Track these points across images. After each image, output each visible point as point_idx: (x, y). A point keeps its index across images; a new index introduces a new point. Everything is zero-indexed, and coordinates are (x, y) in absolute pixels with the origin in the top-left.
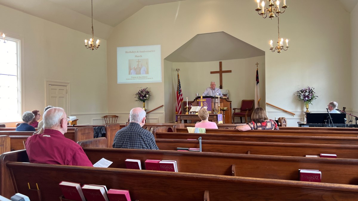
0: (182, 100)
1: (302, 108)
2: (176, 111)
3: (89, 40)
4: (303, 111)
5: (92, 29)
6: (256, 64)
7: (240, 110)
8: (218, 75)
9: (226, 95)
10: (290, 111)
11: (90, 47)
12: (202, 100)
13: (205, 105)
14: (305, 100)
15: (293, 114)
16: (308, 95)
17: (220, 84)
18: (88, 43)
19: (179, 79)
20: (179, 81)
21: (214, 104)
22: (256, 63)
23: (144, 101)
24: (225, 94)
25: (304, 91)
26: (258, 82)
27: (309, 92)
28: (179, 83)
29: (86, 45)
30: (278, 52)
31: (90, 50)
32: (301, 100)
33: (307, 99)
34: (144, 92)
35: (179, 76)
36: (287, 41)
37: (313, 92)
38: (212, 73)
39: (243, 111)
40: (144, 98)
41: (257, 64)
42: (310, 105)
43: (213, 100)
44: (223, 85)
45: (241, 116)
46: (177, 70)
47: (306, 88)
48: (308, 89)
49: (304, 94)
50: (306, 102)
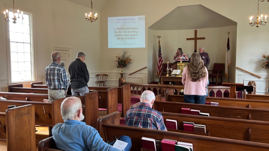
1: (268, 72)
3: (88, 13)
4: (268, 74)
5: (91, 4)
6: (228, 33)
8: (193, 41)
10: (257, 75)
11: (89, 20)
12: (181, 64)
15: (259, 77)
17: (195, 49)
18: (88, 16)
19: (160, 45)
20: (160, 47)
26: (229, 49)
28: (160, 49)
29: (86, 17)
30: (257, 27)
31: (89, 22)
35: (160, 43)
36: (266, 17)
38: (188, 39)
39: (214, 73)
45: (213, 77)
46: (158, 37)
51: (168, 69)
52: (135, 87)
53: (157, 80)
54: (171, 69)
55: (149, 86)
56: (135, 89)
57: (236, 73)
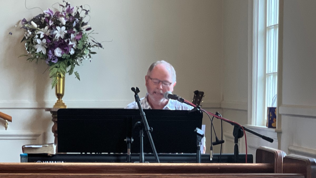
1: (40, 93)
4: (44, 103)
14: (50, 56)
15: (3, 119)
16: (62, 37)
25: (48, 18)
27: (69, 26)
33: (58, 52)
37: (83, 24)
42: (70, 79)
47: (56, 9)
48: (64, 11)
49: (49, 31)
50: (54, 66)
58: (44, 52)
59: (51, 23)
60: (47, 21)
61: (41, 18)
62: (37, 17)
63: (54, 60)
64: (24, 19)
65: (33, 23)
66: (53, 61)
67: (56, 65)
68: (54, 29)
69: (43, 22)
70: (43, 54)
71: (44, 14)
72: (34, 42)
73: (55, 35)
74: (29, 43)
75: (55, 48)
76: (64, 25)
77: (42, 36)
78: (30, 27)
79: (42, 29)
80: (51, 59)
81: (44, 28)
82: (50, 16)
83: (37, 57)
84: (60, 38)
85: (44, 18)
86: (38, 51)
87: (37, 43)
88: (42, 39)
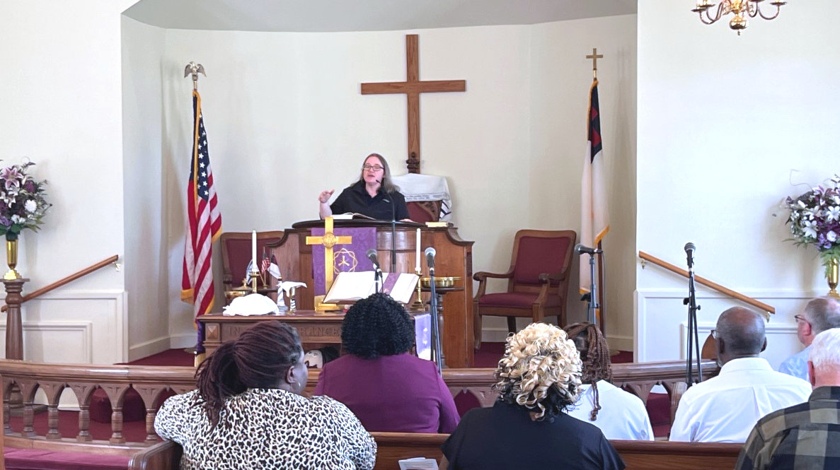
0: (214, 226)
1: (807, 279)
2: (186, 284)
6: (588, 57)
7: (507, 280)
8: (399, 102)
9: (440, 203)
10: (750, 297)
12: (329, 238)
13: (344, 262)
14: (822, 241)
15: (764, 310)
17: (410, 145)
19: (201, 121)
20: (202, 130)
21: (388, 258)
22: (592, 54)
23: (12, 236)
24: (432, 198)
25: (819, 196)
26: (596, 147)
28: (200, 142)
30: (733, 27)
32: (804, 242)
33: (831, 236)
34: (13, 184)
35: (202, 104)
38: (367, 89)
39: (520, 288)
40: (14, 218)
41: (595, 57)
43: (383, 238)
44: (425, 156)
45: (513, 311)
46: (188, 70)
47: (826, 185)
48: (836, 188)
49: (820, 211)
50: (828, 251)
51: (254, 268)
52: (37, 386)
53: (189, 340)
54: (274, 270)
55: (132, 379)
56: (42, 398)
57: (638, 289)
58: (814, 236)
59: (822, 203)
60: (817, 200)
61: (808, 197)
62: (805, 195)
63: (827, 245)
64: (789, 197)
65: (800, 202)
66: (825, 247)
67: (831, 251)
68: (825, 209)
69: (811, 200)
70: (812, 238)
71: (813, 192)
72: (801, 224)
73: (827, 216)
74: (795, 224)
75: (828, 232)
76: (836, 205)
77: (811, 218)
78: (797, 207)
79: (812, 209)
80: (824, 244)
81: (814, 207)
82: (821, 194)
83: (806, 241)
84: (834, 220)
85: (814, 197)
86: (806, 235)
87: (805, 226)
88: (811, 221)
